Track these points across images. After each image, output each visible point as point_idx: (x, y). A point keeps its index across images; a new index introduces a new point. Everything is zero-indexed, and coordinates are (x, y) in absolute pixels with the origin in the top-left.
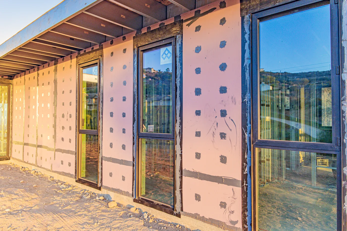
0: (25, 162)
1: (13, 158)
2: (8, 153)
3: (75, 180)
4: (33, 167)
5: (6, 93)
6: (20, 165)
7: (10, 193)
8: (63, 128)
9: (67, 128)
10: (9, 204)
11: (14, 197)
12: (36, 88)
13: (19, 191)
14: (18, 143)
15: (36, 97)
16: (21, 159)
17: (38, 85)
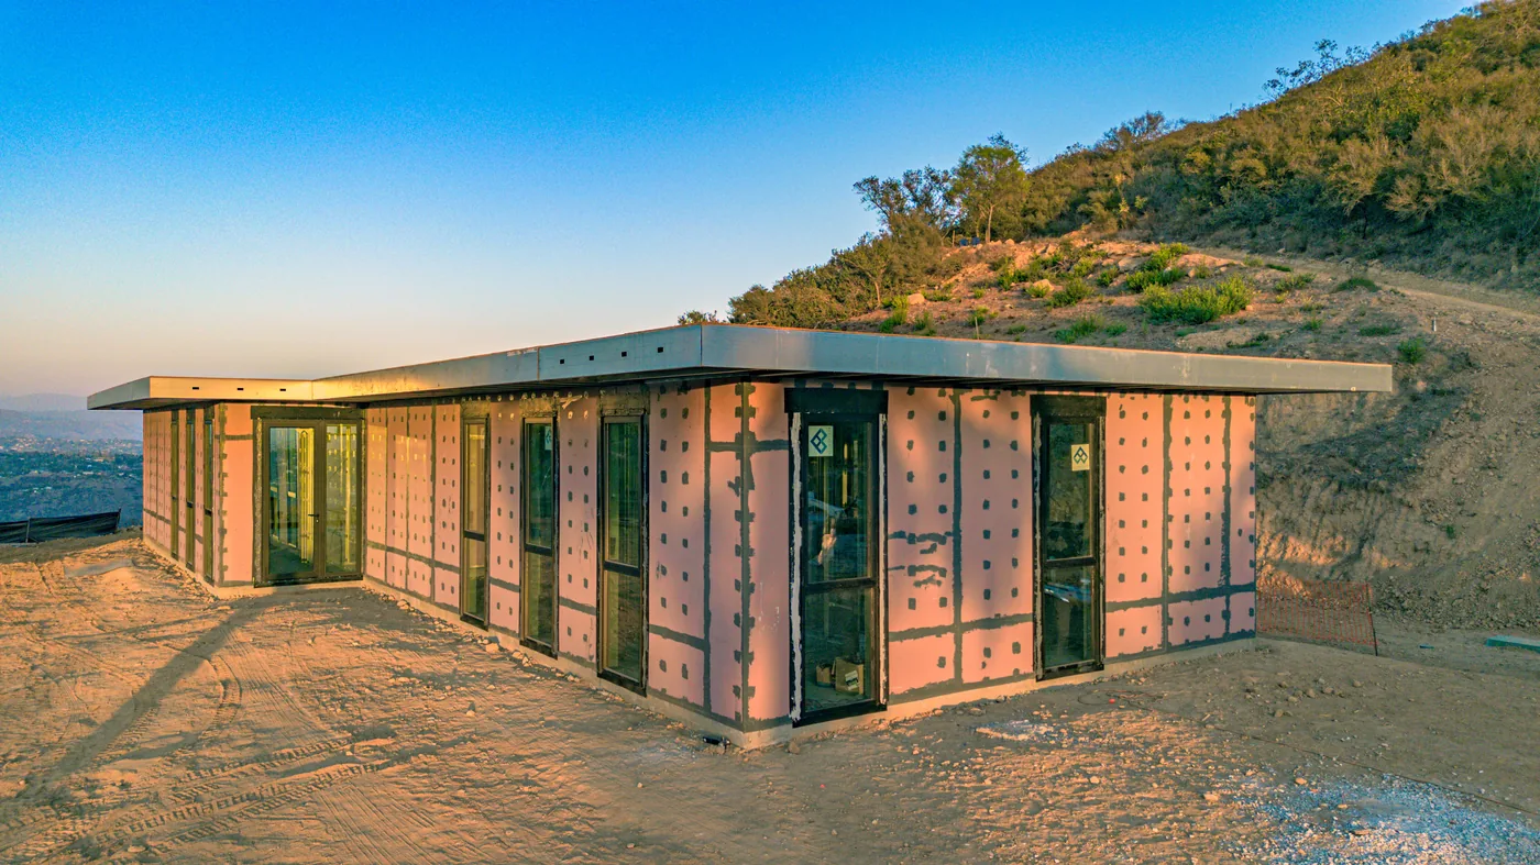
0: (388, 585)
1: (368, 576)
2: (359, 565)
3: (459, 617)
4: (403, 596)
5: (354, 453)
6: (381, 590)
7: (359, 627)
8: (444, 525)
9: (449, 526)
10: (357, 638)
11: (364, 631)
12: (405, 440)
13: (373, 627)
14: (376, 546)
15: (405, 457)
16: (383, 578)
17: (408, 435)
